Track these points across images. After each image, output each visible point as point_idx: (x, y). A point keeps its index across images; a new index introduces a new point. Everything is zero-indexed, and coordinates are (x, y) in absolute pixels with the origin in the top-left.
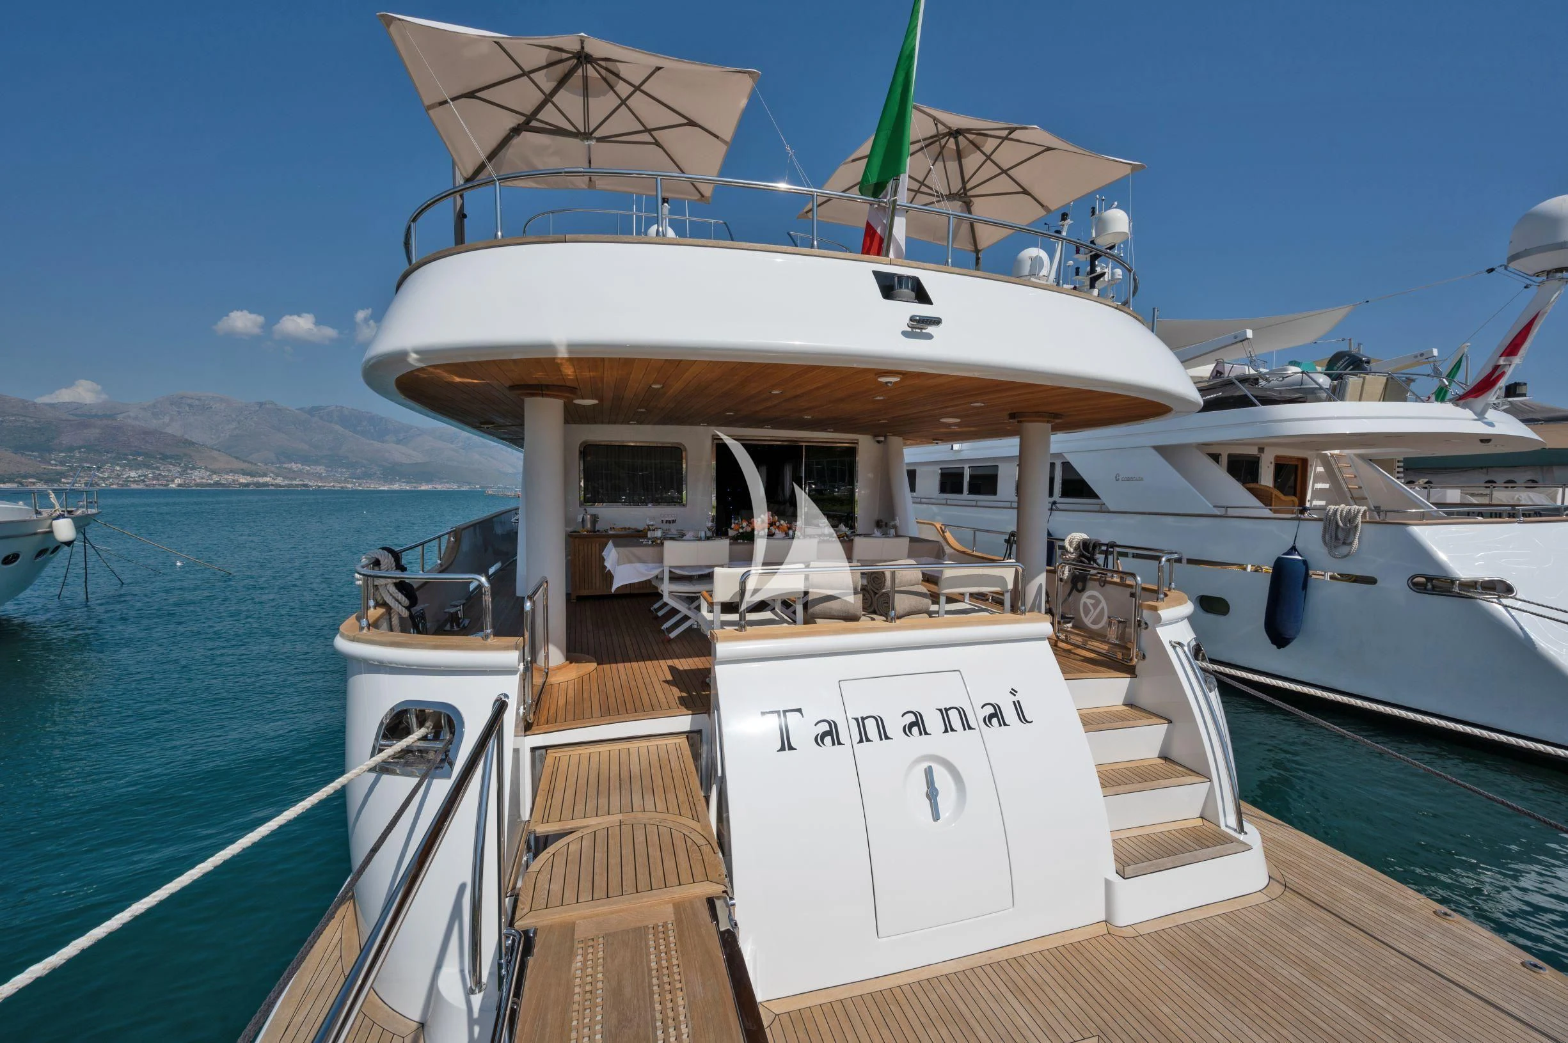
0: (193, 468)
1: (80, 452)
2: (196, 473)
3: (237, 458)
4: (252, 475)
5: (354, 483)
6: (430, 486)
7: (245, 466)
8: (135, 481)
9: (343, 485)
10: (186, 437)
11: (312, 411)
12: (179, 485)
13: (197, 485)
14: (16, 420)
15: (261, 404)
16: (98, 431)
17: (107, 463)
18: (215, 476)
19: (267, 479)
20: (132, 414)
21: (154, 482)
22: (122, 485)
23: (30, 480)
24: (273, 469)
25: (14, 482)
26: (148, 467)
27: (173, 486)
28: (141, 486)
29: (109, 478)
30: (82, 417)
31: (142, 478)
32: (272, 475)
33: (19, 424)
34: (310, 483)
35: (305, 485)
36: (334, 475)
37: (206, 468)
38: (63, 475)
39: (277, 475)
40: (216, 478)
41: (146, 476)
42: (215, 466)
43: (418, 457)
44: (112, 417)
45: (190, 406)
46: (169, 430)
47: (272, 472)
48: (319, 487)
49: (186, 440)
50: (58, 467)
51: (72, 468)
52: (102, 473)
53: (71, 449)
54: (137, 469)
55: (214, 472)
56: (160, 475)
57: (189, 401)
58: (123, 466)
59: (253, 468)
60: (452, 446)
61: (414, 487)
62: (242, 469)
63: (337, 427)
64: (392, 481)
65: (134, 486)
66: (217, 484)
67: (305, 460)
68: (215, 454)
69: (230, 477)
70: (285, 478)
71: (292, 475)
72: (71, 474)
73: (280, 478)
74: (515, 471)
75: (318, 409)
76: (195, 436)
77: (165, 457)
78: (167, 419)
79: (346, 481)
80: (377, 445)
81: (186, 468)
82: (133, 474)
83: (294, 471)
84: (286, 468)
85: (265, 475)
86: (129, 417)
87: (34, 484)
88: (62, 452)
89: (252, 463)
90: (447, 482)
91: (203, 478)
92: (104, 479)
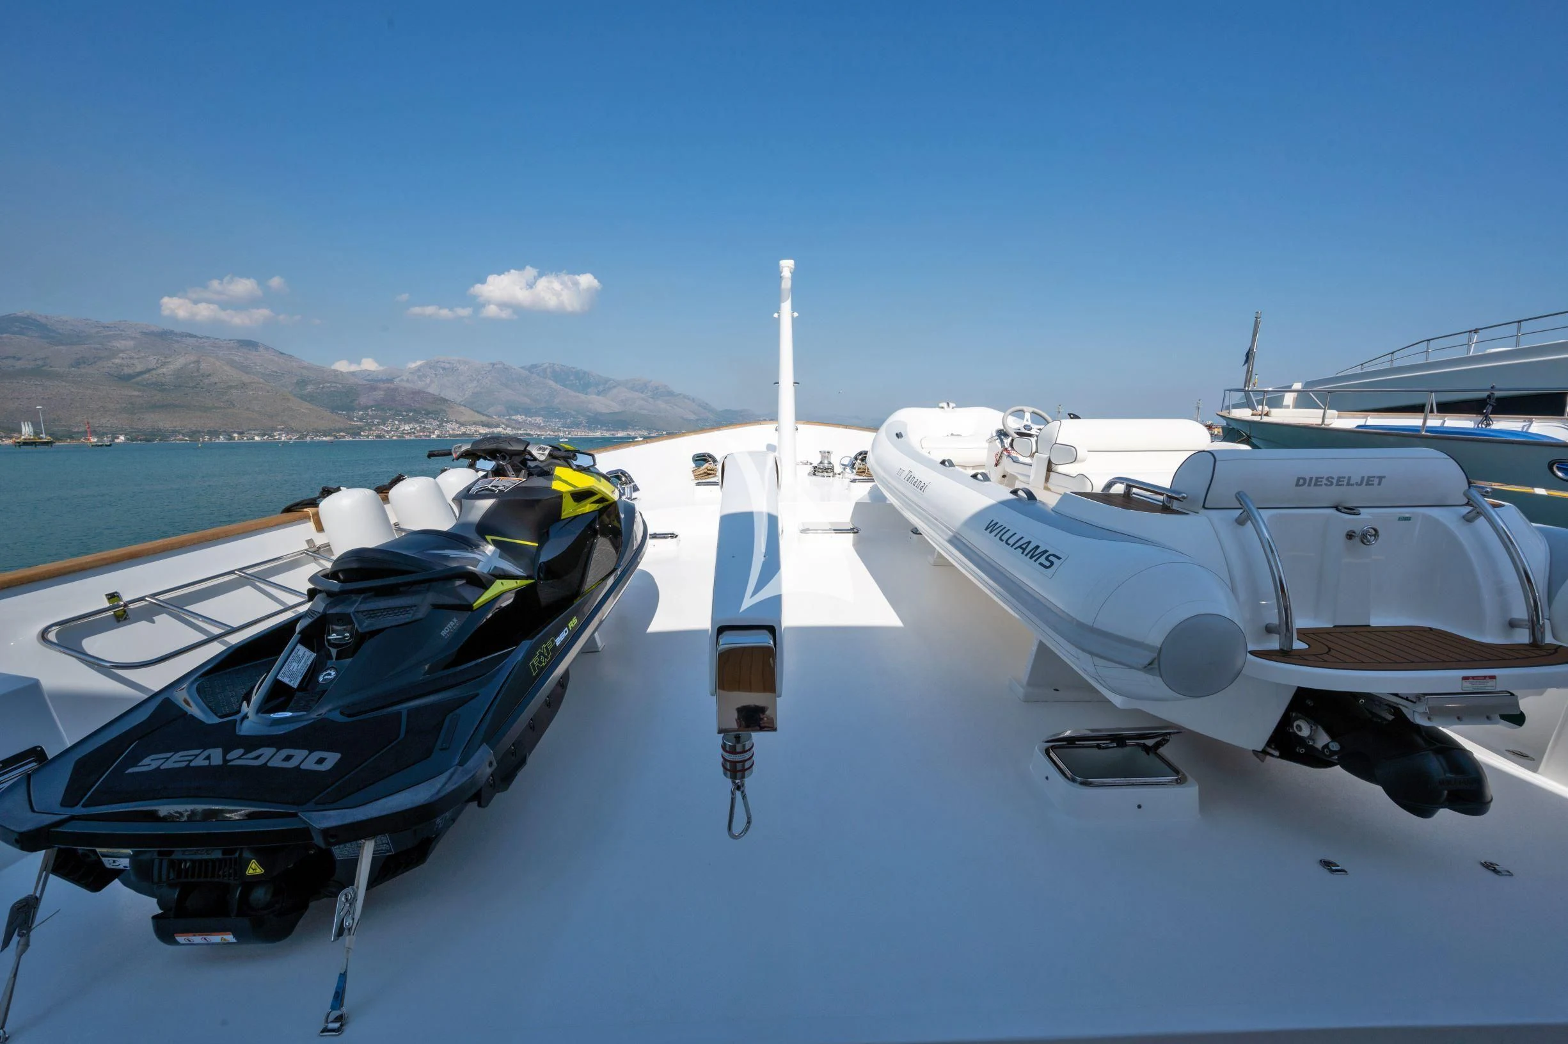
0: (447, 422)
1: (372, 410)
2: (449, 425)
3: (478, 412)
4: (488, 425)
5: (564, 432)
6: (625, 433)
7: (484, 418)
8: (408, 434)
9: (556, 433)
10: (442, 395)
11: (532, 368)
12: (438, 436)
13: (450, 435)
14: (331, 386)
15: (493, 365)
16: (382, 393)
17: (390, 418)
18: (462, 428)
19: (499, 430)
20: (405, 378)
21: (421, 434)
22: (400, 437)
23: (341, 434)
24: (504, 421)
25: (332, 436)
26: (417, 421)
27: (434, 436)
28: (413, 437)
29: (391, 431)
30: (372, 383)
31: (413, 431)
32: (503, 426)
33: (333, 389)
34: (532, 433)
35: (528, 435)
36: (550, 425)
37: (456, 422)
38: (361, 429)
39: (507, 426)
40: (463, 429)
41: (415, 428)
42: (462, 419)
43: (616, 407)
44: (391, 381)
45: (444, 369)
46: (431, 390)
47: (503, 424)
48: (539, 435)
49: (442, 398)
50: (358, 423)
51: (367, 424)
52: (387, 427)
53: (366, 408)
54: (408, 424)
55: (462, 425)
56: (424, 427)
57: (443, 365)
58: (400, 421)
59: (490, 420)
60: (643, 396)
61: (612, 435)
62: (482, 422)
63: (551, 383)
64: (594, 430)
65: (407, 437)
66: (464, 434)
67: (527, 412)
68: (462, 408)
69: (473, 428)
70: (513, 428)
71: (518, 426)
72: (367, 428)
73: (508, 429)
74: (697, 418)
75: (534, 366)
76: (449, 394)
77: (428, 413)
78: (428, 381)
79: (559, 430)
80: (582, 397)
81: (442, 421)
82: (407, 427)
83: (520, 422)
84: (513, 420)
85: (498, 426)
86: (402, 380)
87: (344, 437)
88: (360, 411)
89: (488, 416)
90: (639, 429)
91: (454, 430)
92: (388, 432)
